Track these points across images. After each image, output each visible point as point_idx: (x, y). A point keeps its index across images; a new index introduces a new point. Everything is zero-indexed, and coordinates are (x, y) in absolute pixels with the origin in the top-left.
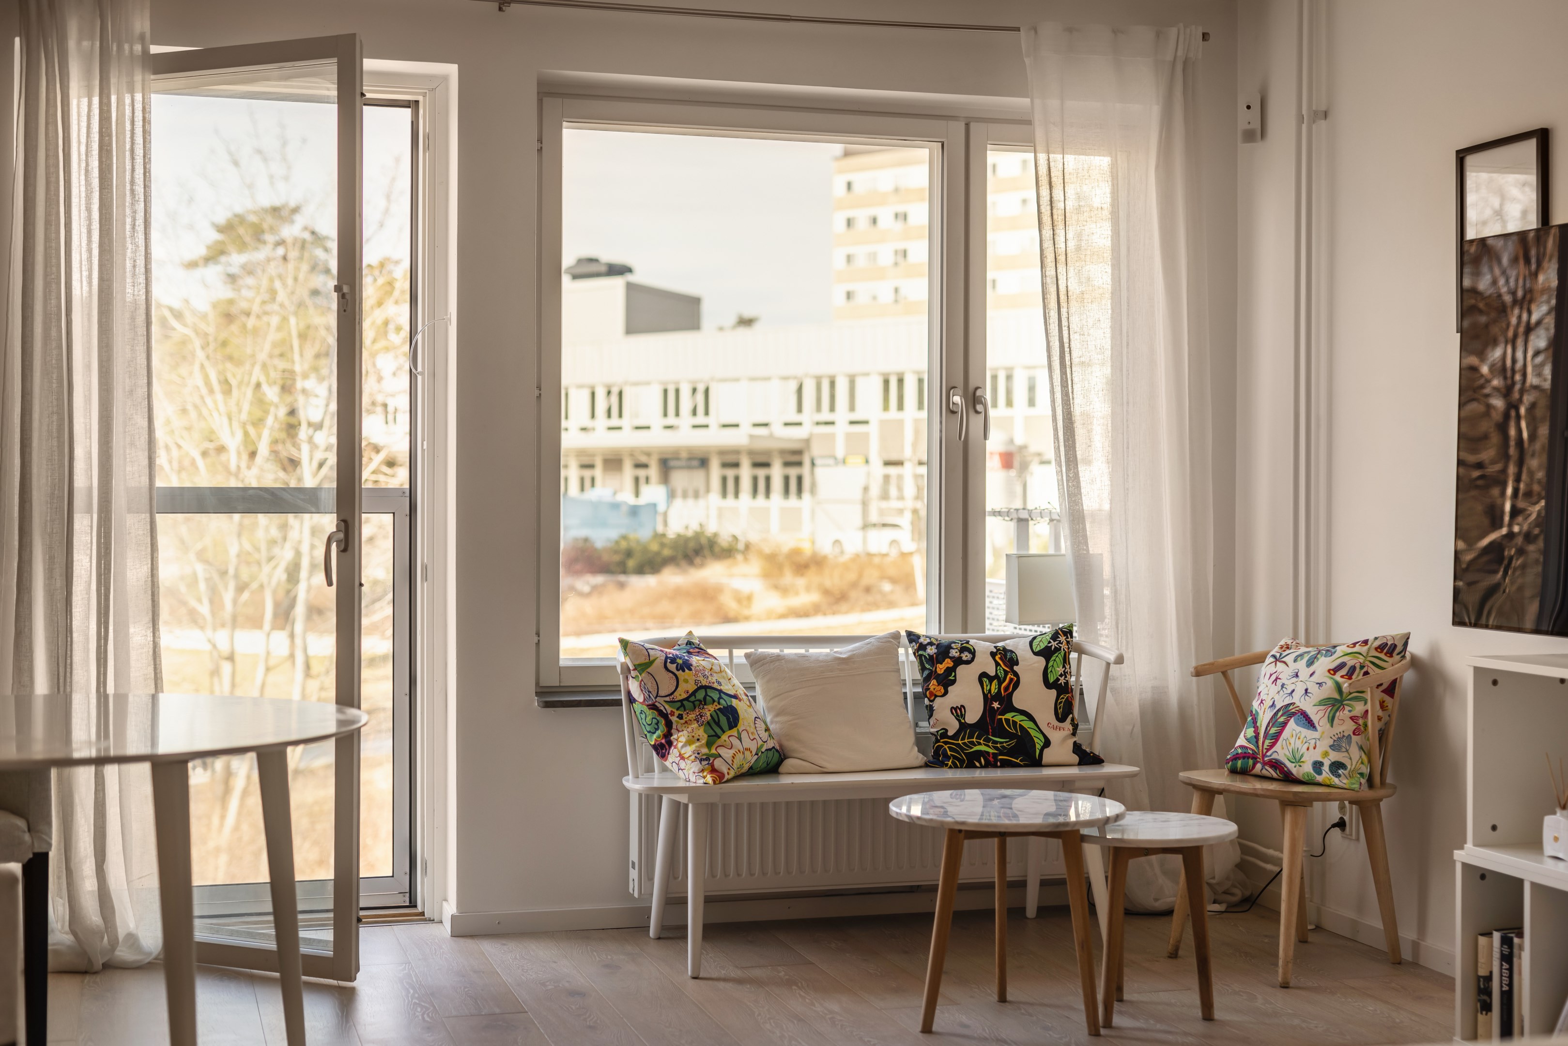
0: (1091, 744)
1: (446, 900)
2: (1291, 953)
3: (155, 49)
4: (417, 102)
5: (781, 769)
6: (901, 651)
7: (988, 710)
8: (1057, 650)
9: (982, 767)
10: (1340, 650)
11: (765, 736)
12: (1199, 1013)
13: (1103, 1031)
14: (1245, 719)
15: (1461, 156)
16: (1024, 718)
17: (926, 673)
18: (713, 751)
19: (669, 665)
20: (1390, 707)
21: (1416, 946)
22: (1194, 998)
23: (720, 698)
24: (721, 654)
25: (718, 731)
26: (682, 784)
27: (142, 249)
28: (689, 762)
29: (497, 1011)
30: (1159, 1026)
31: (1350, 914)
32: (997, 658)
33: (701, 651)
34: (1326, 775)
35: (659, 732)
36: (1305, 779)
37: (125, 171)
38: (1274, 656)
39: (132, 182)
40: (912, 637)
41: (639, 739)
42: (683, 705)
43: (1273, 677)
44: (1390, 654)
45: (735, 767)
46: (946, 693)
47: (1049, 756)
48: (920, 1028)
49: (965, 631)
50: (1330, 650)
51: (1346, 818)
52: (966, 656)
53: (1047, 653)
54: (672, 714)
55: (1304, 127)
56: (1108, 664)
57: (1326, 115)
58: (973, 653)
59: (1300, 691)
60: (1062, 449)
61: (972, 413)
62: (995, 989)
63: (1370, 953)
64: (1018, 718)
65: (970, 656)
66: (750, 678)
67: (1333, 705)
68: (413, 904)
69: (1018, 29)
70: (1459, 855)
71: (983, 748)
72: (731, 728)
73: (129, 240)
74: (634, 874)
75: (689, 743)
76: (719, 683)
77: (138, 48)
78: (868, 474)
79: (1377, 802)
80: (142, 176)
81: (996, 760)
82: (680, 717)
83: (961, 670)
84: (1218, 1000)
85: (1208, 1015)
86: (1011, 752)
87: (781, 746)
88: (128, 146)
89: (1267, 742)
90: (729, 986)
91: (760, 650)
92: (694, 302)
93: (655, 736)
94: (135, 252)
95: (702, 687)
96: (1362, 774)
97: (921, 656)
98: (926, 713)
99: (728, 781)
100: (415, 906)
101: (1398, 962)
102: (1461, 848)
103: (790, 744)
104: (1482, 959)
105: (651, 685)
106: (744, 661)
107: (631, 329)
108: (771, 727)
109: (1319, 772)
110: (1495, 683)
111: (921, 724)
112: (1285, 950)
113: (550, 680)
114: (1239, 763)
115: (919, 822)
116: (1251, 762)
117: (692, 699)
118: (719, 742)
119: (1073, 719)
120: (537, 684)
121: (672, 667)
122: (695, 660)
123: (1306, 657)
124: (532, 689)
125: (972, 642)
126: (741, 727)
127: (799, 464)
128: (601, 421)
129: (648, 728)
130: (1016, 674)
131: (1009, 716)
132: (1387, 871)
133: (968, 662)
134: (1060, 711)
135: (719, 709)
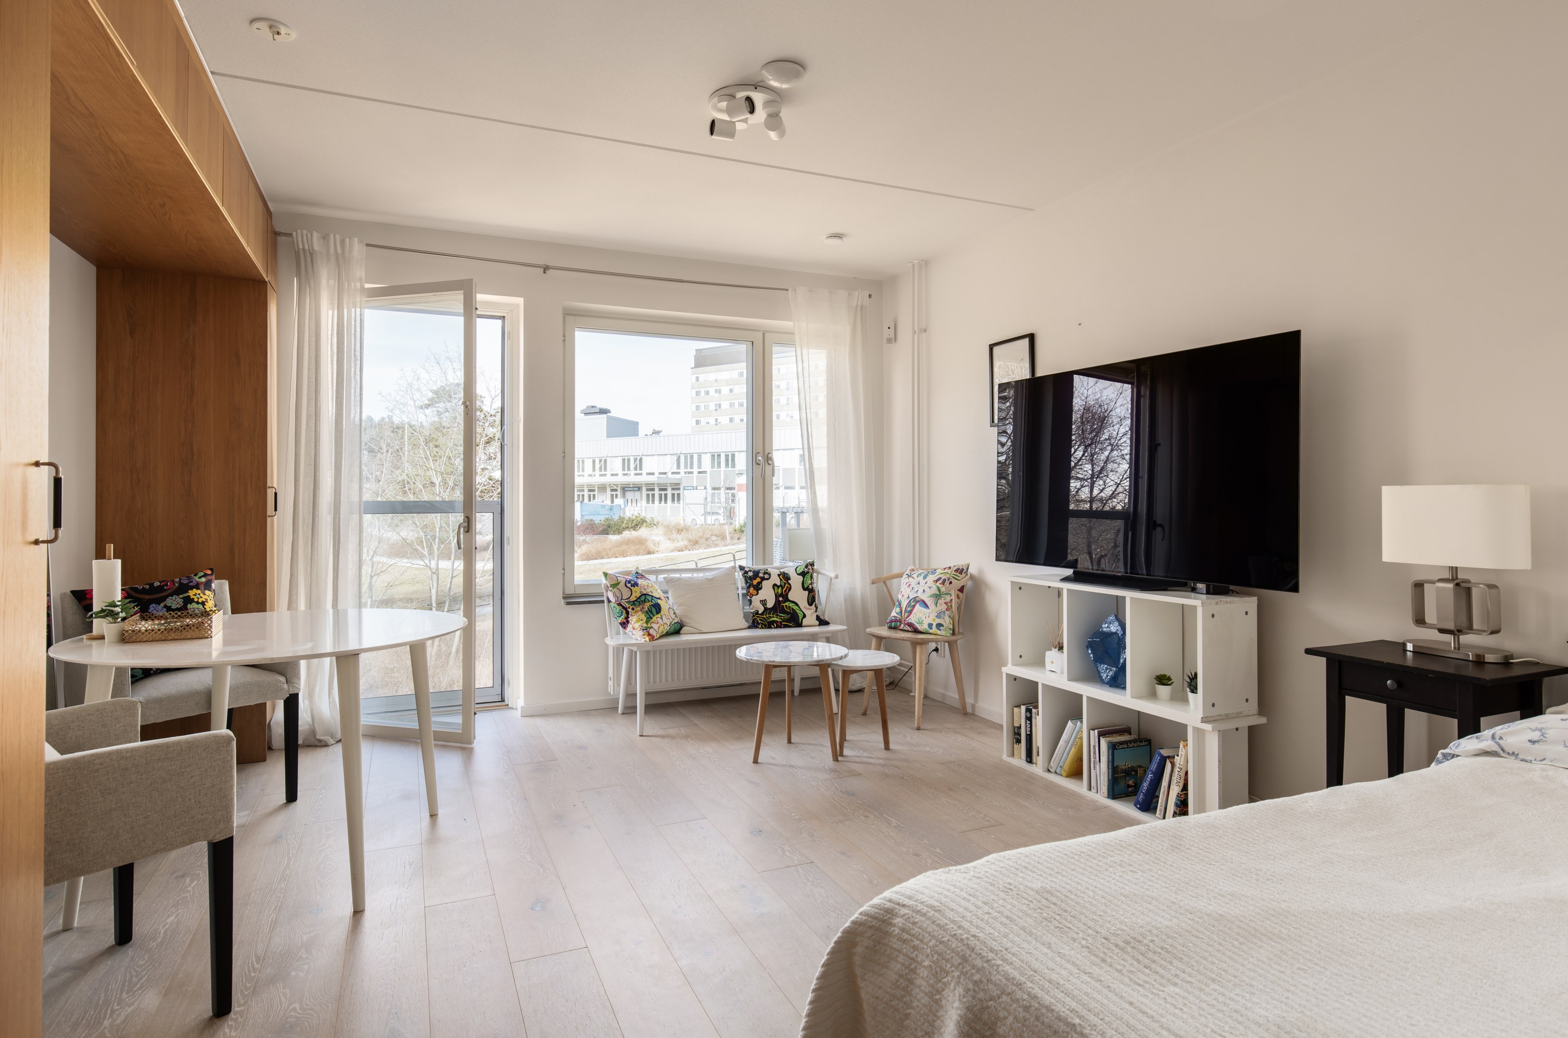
0: (824, 615)
1: (519, 698)
2: (921, 713)
3: (367, 286)
4: (504, 317)
5: (681, 632)
6: (736, 574)
7: (777, 602)
8: (808, 572)
9: (775, 628)
10: (938, 571)
11: (673, 616)
12: (882, 746)
13: (840, 758)
14: (894, 604)
15: (991, 347)
16: (793, 604)
17: (748, 584)
18: (649, 625)
19: (628, 585)
20: (961, 597)
21: (973, 706)
22: (880, 738)
23: (652, 599)
24: (652, 578)
25: (652, 615)
26: (634, 642)
27: (359, 383)
28: (637, 631)
29: (542, 760)
30: (865, 754)
31: (941, 691)
32: (781, 577)
33: (642, 577)
34: (934, 630)
35: (623, 617)
36: (925, 631)
37: (351, 345)
38: (907, 574)
39: (355, 350)
40: (741, 568)
41: (613, 619)
42: (634, 603)
43: (908, 584)
44: (961, 573)
45: (660, 632)
46: (758, 594)
47: (805, 622)
48: (752, 760)
49: (764, 564)
50: (934, 571)
51: (939, 647)
52: (766, 576)
53: (803, 574)
54: (629, 608)
55: (916, 336)
56: (831, 579)
57: (925, 331)
58: (770, 575)
59: (921, 591)
60: (809, 481)
61: (766, 464)
62: (786, 736)
63: (952, 709)
64: (791, 605)
65: (768, 576)
66: (665, 588)
67: (937, 597)
68: (503, 700)
69: (788, 290)
70: (1005, 670)
71: (775, 619)
72: (657, 614)
73: (353, 379)
74: (611, 683)
75: (637, 621)
76: (652, 592)
77: (358, 285)
78: (706, 492)
79: (956, 641)
80: (359, 347)
81: (781, 625)
82: (633, 609)
83: (764, 583)
84: (891, 738)
85: (887, 747)
86: (788, 621)
87: (681, 621)
88: (353, 332)
89: (906, 614)
90: (657, 739)
91: (671, 575)
92: (636, 424)
93: (621, 618)
94: (355, 385)
95: (643, 595)
96: (950, 629)
97: (745, 576)
98: (748, 603)
99: (656, 639)
100: (504, 701)
101: (966, 714)
102: (1006, 666)
103: (685, 620)
104: (1016, 719)
105: (618, 594)
106: (663, 580)
107: (609, 435)
108: (676, 612)
109: (931, 628)
110: (1020, 588)
111: (745, 607)
112: (918, 712)
113: (570, 591)
114: (893, 624)
115: (751, 661)
116: (898, 623)
117: (639, 600)
118: (652, 621)
119: (815, 604)
120: (564, 593)
121: (629, 585)
122: (640, 581)
123: (923, 575)
124: (561, 596)
125: (769, 570)
126: (662, 613)
127: (679, 489)
128: (597, 473)
129: (618, 615)
130: (790, 584)
131: (787, 604)
132: (961, 672)
133: (767, 579)
134: (810, 601)
135: (652, 605)
